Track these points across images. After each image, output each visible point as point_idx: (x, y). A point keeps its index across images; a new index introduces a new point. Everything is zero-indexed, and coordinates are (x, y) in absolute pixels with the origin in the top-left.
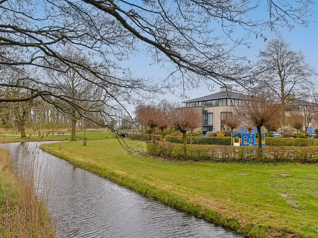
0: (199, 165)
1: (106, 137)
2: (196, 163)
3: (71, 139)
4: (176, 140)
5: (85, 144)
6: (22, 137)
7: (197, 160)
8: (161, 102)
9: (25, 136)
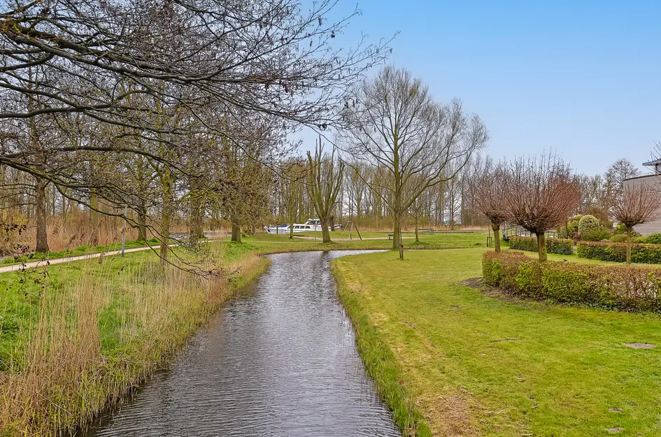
0: (559, 313)
1: (478, 244)
2: (559, 307)
3: (391, 247)
4: (601, 252)
5: (402, 257)
6: (324, 242)
7: (564, 301)
8: (614, 167)
9: (329, 241)
